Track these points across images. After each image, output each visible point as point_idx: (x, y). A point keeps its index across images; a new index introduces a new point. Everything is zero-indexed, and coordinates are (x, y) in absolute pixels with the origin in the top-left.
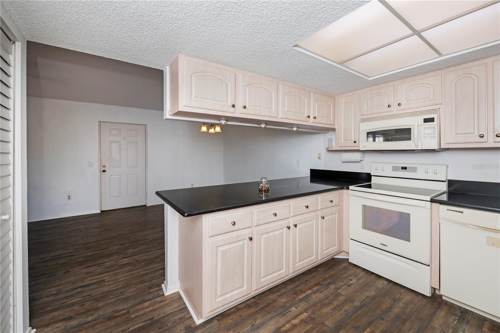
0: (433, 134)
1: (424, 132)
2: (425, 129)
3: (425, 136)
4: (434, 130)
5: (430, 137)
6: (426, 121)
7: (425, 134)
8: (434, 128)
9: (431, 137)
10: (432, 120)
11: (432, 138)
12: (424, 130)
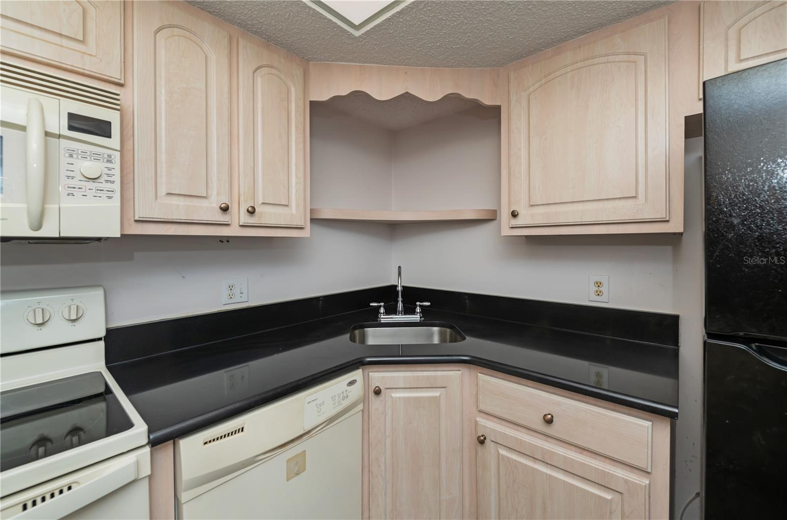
0: (107, 181)
1: (71, 167)
2: (71, 156)
3: (71, 182)
4: (109, 169)
5: (93, 192)
6: (78, 123)
7: (73, 178)
8: (109, 161)
9: (99, 194)
10: (102, 128)
11: (104, 195)
12: (70, 160)
